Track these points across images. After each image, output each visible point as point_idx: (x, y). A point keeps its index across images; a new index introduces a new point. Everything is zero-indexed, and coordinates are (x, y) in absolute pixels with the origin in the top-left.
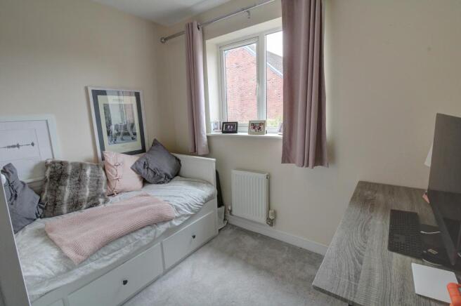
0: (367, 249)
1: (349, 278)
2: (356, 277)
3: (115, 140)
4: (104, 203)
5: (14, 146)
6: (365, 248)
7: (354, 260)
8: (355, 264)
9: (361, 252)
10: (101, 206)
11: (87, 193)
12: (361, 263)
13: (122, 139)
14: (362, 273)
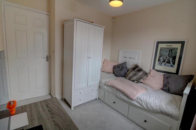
0: (51, 118)
1: (49, 104)
2: (47, 105)
3: (161, 64)
4: (136, 83)
5: (130, 58)
6: (52, 118)
7: (52, 109)
8: (50, 109)
9: (52, 115)
10: (134, 83)
11: (134, 78)
12: (49, 110)
13: (165, 65)
14: (46, 107)
